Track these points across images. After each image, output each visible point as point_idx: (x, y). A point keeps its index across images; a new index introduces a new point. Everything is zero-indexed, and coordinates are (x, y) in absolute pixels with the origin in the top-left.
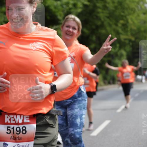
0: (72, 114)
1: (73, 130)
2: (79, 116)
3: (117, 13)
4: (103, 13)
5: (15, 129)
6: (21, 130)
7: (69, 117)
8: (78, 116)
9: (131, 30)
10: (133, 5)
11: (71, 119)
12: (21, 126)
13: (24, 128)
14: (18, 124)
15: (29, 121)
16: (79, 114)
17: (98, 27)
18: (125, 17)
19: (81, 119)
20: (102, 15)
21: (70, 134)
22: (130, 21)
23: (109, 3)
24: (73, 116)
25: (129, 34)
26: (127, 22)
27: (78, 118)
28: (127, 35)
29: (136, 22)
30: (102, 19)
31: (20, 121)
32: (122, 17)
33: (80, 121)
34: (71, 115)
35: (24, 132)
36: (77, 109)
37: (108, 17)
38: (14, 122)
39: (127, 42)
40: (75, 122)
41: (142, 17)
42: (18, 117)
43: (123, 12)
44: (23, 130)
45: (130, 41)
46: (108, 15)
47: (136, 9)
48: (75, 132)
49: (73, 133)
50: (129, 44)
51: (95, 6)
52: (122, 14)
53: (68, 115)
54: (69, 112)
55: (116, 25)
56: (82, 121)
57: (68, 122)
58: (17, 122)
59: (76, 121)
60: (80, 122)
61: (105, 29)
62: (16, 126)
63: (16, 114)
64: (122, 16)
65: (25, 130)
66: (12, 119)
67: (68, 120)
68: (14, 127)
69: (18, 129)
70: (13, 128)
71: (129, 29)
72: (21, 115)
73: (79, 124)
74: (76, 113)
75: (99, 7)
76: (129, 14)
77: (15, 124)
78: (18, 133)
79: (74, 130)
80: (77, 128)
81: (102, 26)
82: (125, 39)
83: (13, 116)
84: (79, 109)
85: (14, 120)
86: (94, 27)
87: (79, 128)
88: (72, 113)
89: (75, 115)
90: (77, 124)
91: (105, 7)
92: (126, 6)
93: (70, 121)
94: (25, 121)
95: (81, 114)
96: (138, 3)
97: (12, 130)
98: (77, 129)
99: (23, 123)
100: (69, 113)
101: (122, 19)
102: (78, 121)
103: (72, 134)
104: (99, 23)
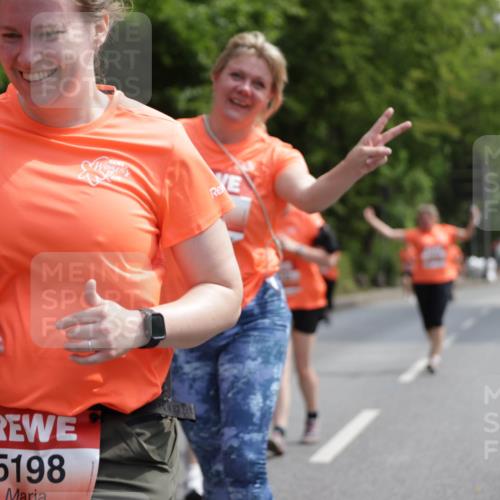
0: (236, 377)
1: (236, 436)
2: (261, 385)
3: (402, 44)
4: (352, 43)
5: (24, 462)
6: (47, 468)
7: (225, 386)
8: (257, 387)
9: (449, 102)
10: (454, 19)
11: (230, 395)
12: (45, 455)
13: (56, 462)
14: (36, 445)
15: (74, 437)
16: (258, 378)
17: (335, 94)
18: (429, 57)
19: (266, 397)
20: (350, 50)
21: (225, 448)
22: (444, 72)
23: (372, 12)
24: (240, 385)
25: (442, 115)
26: (436, 73)
27: (254, 394)
28: (435, 120)
29: (464, 74)
30: (351, 67)
31: (44, 437)
32: (420, 59)
33: (261, 405)
34: (232, 379)
35: (56, 474)
36: (254, 359)
37: (370, 60)
38: (21, 438)
39: (435, 142)
40: (246, 407)
41: (487, 57)
43: (422, 42)
44: (53, 468)
45: (445, 139)
46: (369, 52)
47: (466, 31)
48: (243, 442)
49: (235, 443)
50: (441, 149)
51: (326, 22)
52: (418, 47)
53: (223, 380)
54: (226, 370)
55: (398, 85)
56: (268, 402)
57: (222, 407)
58: (31, 439)
59: (248, 404)
60: (262, 409)
61: (361, 99)
62: (26, 454)
63: (31, 412)
64: (419, 55)
65: (60, 468)
66: (14, 429)
67: (222, 397)
68: (20, 457)
69: (35, 465)
70: (17, 461)
71: (441, 99)
72: (45, 415)
73: (258, 414)
74: (250, 373)
75: (339, 26)
76: (442, 49)
77: (26, 445)
78: (35, 476)
79: (241, 435)
80: (250, 428)
81: (350, 89)
82: (429, 134)
83: (17, 418)
84: (260, 360)
85: (22, 432)
86: (322, 92)
87: (256, 428)
88: (235, 372)
89: (244, 380)
90: (252, 415)
91: (360, 26)
92: (431, 20)
93: (226, 400)
94: (62, 436)
95: (267, 377)
96: (472, 11)
97: (12, 467)
98: (249, 433)
99: (53, 443)
100: (227, 374)
101: (419, 66)
102: (256, 403)
103: (231, 447)
104: (339, 79)
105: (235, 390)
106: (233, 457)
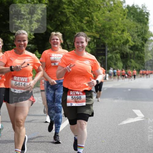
5: (76, 97)
12: (79, 96)
14: (78, 95)
15: (82, 94)
22: (95, 17)
31: (79, 94)
35: (80, 98)
38: (75, 94)
42: (77, 92)
58: (77, 94)
62: (76, 96)
63: (77, 91)
65: (81, 98)
69: (77, 97)
70: (75, 97)
77: (76, 95)
79: (58, 105)
80: (60, 104)
85: (76, 93)
97: (74, 98)
99: (80, 95)
103: (56, 106)
105: (58, 97)
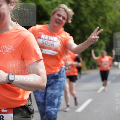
0: (52, 94)
1: (50, 108)
3: (98, 10)
4: (86, 10)
8: (57, 97)
9: (109, 24)
10: (110, 4)
15: (6, 111)
17: (81, 22)
18: (104, 13)
19: (59, 100)
20: (85, 12)
21: (46, 111)
23: (90, 3)
25: (107, 27)
27: (56, 99)
29: (113, 18)
30: (85, 16)
33: (58, 102)
37: (90, 14)
39: (106, 34)
40: (53, 102)
41: (118, 13)
44: (1, 119)
45: (108, 33)
47: (113, 7)
50: (107, 36)
51: (79, 5)
52: (102, 11)
54: (49, 91)
55: (97, 20)
56: (60, 101)
59: (54, 101)
61: (88, 24)
64: (102, 13)
71: (107, 24)
73: (56, 104)
74: (56, 93)
76: (107, 11)
80: (54, 107)
81: (85, 21)
86: (78, 22)
87: (56, 107)
88: (52, 92)
89: (54, 95)
91: (88, 6)
92: (105, 5)
95: (60, 95)
96: (115, 2)
101: (102, 15)
102: (56, 101)
103: (48, 111)
104: (82, 19)
105: (51, 97)
106: (49, 113)
